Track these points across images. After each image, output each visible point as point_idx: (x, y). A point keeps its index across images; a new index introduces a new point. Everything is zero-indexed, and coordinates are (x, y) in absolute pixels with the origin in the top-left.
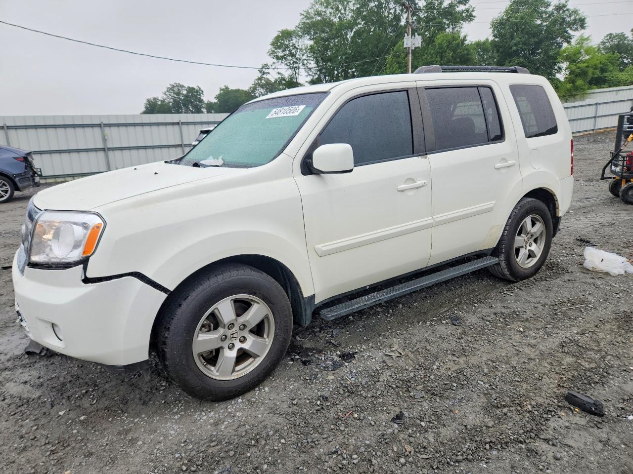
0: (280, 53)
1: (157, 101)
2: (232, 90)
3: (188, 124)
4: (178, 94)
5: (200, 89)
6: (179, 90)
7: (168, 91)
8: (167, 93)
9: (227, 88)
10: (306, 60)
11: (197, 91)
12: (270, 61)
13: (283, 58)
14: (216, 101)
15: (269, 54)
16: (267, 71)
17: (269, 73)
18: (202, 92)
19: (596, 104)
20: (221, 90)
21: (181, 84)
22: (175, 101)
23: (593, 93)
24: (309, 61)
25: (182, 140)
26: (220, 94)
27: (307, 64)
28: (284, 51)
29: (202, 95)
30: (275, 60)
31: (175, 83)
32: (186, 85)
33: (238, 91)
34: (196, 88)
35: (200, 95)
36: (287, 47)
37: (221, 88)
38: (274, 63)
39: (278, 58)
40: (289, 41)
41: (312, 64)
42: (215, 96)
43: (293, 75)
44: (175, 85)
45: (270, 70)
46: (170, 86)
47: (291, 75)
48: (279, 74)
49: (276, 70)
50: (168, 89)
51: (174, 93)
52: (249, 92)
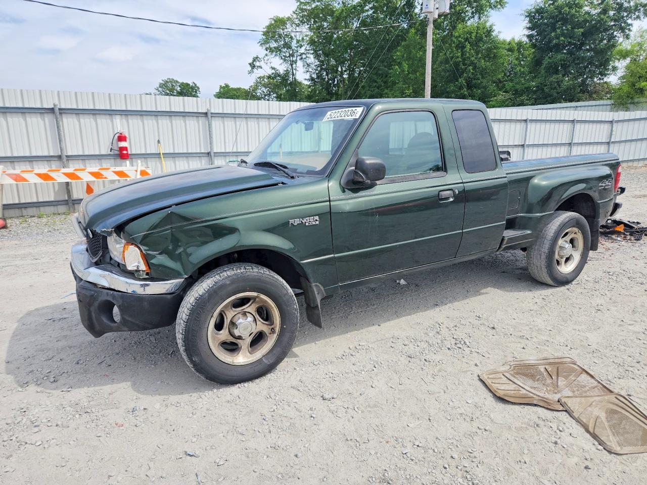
0: (273, 45)
2: (232, 88)
4: (173, 89)
5: (196, 85)
6: (173, 85)
7: (160, 87)
8: (160, 89)
9: (227, 86)
10: (304, 53)
11: (192, 88)
13: (277, 49)
15: (260, 44)
17: (261, 67)
18: (198, 88)
20: (221, 87)
21: (175, 79)
24: (308, 56)
27: (305, 58)
28: (276, 41)
30: (268, 52)
31: (168, 79)
32: (181, 81)
33: (239, 89)
34: (191, 84)
35: (196, 92)
36: (280, 36)
38: (266, 55)
39: (271, 50)
40: (283, 29)
41: (311, 59)
42: (215, 94)
43: (289, 70)
44: (169, 81)
45: (262, 64)
46: (162, 82)
47: (287, 70)
48: (273, 68)
49: (269, 64)
50: (161, 84)
51: (167, 89)
52: (250, 91)
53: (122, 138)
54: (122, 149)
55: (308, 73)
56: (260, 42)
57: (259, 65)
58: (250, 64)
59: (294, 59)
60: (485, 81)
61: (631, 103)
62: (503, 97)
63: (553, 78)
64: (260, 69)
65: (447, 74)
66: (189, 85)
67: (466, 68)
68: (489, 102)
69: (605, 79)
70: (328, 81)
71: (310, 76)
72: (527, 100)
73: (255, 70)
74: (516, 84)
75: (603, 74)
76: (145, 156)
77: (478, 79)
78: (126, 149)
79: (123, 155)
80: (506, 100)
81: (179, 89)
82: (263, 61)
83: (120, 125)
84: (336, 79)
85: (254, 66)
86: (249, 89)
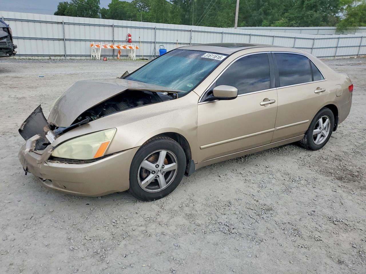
1: (66, 5)
3: (69, 24)
14: (108, 8)
19: (362, 37)
22: (79, 6)
23: (362, 29)
25: (64, 36)
26: (112, 4)
29: (98, 3)
42: (109, 5)
51: (79, 1)
52: (132, 5)
53: (129, 36)
54: (129, 39)
60: (274, 11)
61: (344, 29)
62: (282, 22)
63: (309, 13)
65: (253, 6)
67: (264, 4)
68: (275, 23)
69: (337, 15)
70: (184, 3)
72: (295, 24)
74: (290, 14)
75: (335, 12)
76: (135, 42)
77: (270, 10)
78: (131, 39)
79: (129, 41)
80: (284, 23)
83: (129, 31)
84: (189, 2)
86: (132, 3)
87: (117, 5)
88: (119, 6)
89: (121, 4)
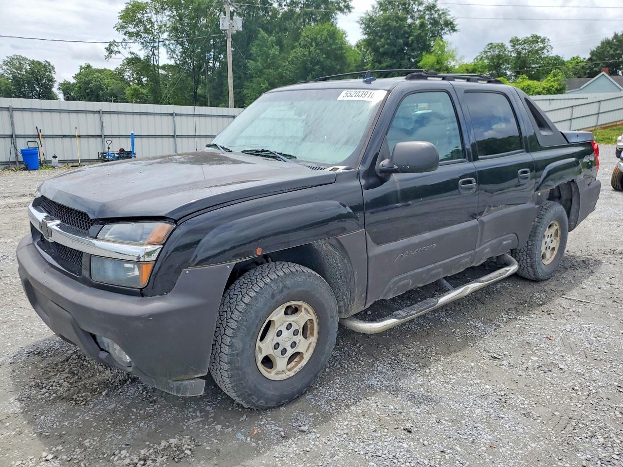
0: (131, 29)
2: (96, 69)
4: (20, 68)
5: (49, 64)
6: (20, 64)
7: (5, 65)
8: (4, 67)
9: (89, 67)
10: (167, 39)
11: (46, 67)
12: (119, 37)
13: (137, 34)
14: (75, 81)
15: (116, 28)
16: (116, 49)
17: (119, 52)
18: (53, 68)
20: (81, 68)
21: (23, 56)
22: (14, 77)
26: (80, 74)
27: (169, 44)
28: (136, 26)
29: (52, 72)
30: (126, 37)
31: (14, 55)
32: (30, 58)
34: (43, 63)
35: (50, 72)
36: (140, 21)
37: (81, 66)
38: (125, 40)
39: (131, 35)
40: (143, 14)
42: (74, 75)
43: (150, 55)
44: (15, 58)
45: (120, 49)
46: (7, 59)
47: (147, 56)
48: (132, 53)
49: (127, 49)
50: (4, 61)
51: (13, 68)
52: (116, 74)
55: (173, 60)
56: (116, 27)
57: (117, 50)
58: (107, 49)
59: (156, 45)
64: (118, 55)
66: (41, 63)
71: (175, 63)
73: (113, 55)
81: (28, 67)
82: (121, 46)
85: (112, 51)
87: (90, 76)
88: (93, 76)
89: (98, 74)
